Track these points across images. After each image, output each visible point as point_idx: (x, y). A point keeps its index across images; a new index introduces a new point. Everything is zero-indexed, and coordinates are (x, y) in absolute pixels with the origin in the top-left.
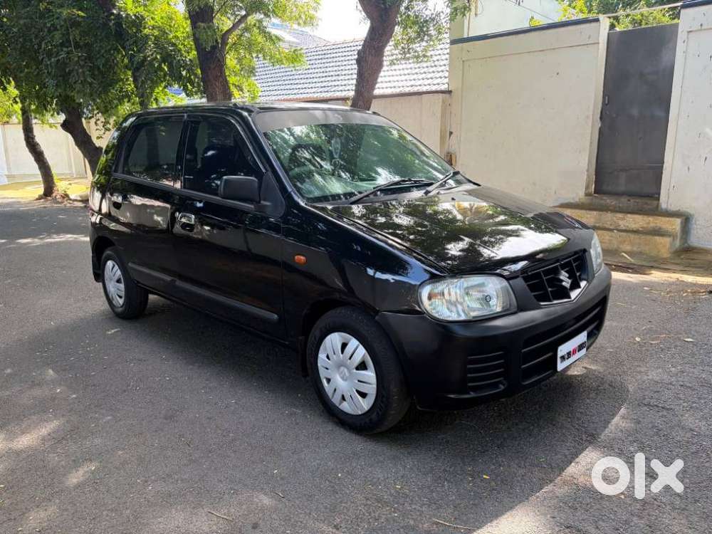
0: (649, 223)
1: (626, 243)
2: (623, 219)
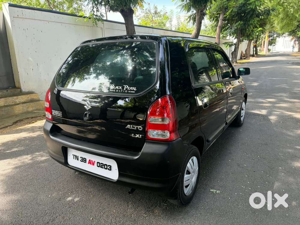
0: (28, 98)
1: (30, 107)
2: (17, 99)
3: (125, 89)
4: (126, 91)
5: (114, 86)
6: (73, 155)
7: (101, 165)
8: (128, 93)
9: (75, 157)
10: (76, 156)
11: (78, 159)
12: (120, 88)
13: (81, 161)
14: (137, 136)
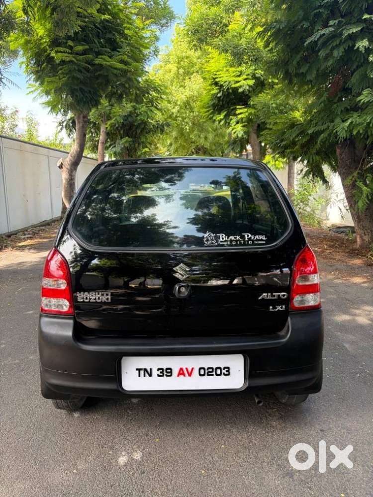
3: (246, 239)
4: (251, 242)
5: (226, 235)
6: (137, 369)
7: (209, 372)
8: (253, 244)
9: (142, 372)
10: (145, 370)
11: (150, 375)
12: (238, 238)
13: (158, 376)
14: (279, 308)
